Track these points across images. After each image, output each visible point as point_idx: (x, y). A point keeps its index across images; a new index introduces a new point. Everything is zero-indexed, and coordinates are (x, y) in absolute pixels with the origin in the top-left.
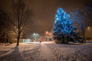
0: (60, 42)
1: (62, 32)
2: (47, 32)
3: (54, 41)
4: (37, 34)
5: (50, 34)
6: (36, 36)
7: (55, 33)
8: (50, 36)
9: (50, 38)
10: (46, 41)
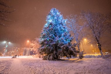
0: (51, 57)
1: (57, 41)
2: (28, 41)
3: (37, 55)
4: (10, 43)
5: (33, 44)
6: (7, 46)
7: (45, 41)
8: (32, 47)
9: (31, 50)
10: (25, 55)
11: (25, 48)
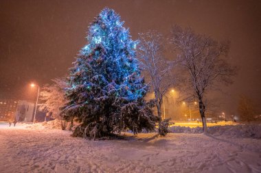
11: (21, 103)
